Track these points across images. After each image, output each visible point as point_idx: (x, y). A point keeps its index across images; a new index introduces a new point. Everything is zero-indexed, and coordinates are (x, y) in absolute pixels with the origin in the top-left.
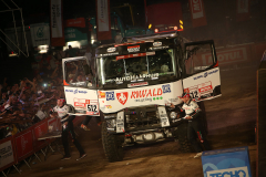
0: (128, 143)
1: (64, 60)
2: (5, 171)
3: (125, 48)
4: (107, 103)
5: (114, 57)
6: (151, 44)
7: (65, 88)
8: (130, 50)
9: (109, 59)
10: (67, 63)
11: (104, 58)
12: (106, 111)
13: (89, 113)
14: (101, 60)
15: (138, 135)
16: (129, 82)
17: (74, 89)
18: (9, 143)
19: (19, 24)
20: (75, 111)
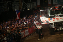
0: (55, 30)
1: (40, 11)
2: (27, 37)
3: (55, 8)
4: (50, 21)
5: (52, 10)
6: (61, 7)
7: (41, 17)
8: (56, 8)
9: (51, 10)
10: (41, 11)
11: (50, 10)
12: (50, 23)
13: (46, 23)
14: (49, 11)
15: (58, 28)
16: (56, 16)
17: (42, 17)
18: (28, 30)
19: (30, 2)
20: (43, 23)
